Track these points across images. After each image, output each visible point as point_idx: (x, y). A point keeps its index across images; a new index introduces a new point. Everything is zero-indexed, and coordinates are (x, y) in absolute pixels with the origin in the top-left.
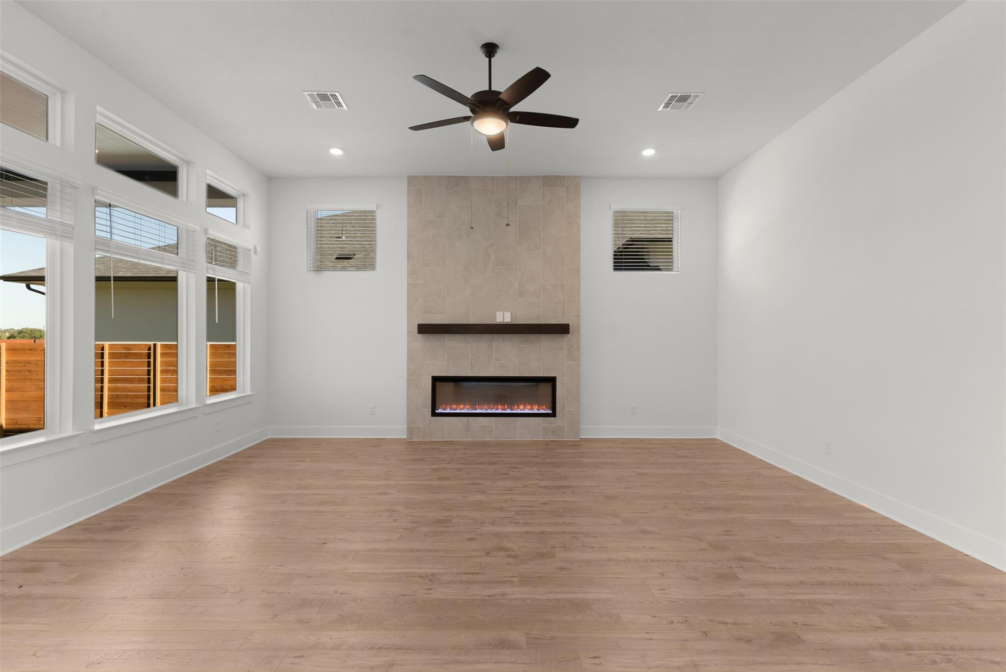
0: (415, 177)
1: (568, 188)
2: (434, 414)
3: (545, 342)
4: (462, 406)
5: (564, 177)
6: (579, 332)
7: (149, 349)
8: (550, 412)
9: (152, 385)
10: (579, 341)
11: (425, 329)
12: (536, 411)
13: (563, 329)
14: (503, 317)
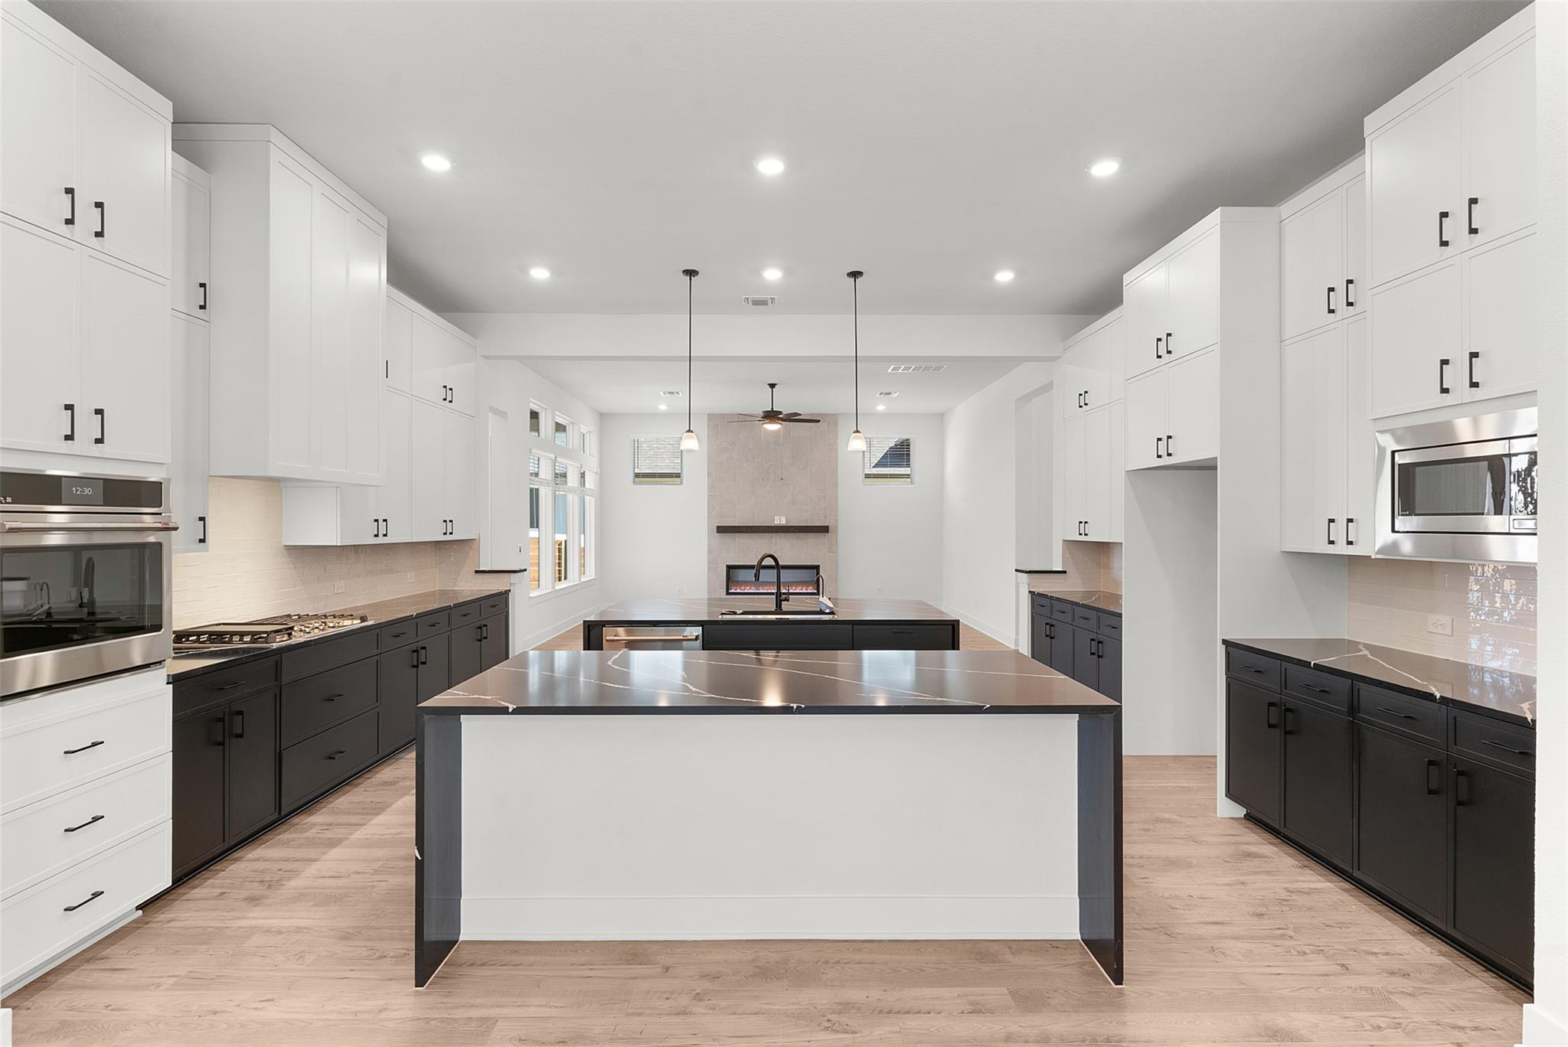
0: (714, 415)
1: (828, 423)
2: (728, 593)
3: (811, 539)
4: (748, 588)
5: (826, 414)
6: (837, 532)
7: (560, 545)
8: (815, 591)
9: (563, 569)
10: (837, 538)
11: (721, 530)
12: (804, 591)
13: (824, 530)
14: (780, 521)
